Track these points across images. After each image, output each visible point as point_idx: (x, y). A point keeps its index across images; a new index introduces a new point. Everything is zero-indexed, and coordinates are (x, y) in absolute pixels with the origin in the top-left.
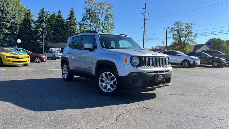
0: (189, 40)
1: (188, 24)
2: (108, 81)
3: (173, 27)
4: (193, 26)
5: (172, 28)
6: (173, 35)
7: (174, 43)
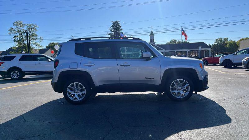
0: (34, 44)
1: (30, 26)
2: (179, 88)
3: (14, 27)
4: (36, 28)
5: (12, 29)
6: (15, 37)
7: (16, 46)
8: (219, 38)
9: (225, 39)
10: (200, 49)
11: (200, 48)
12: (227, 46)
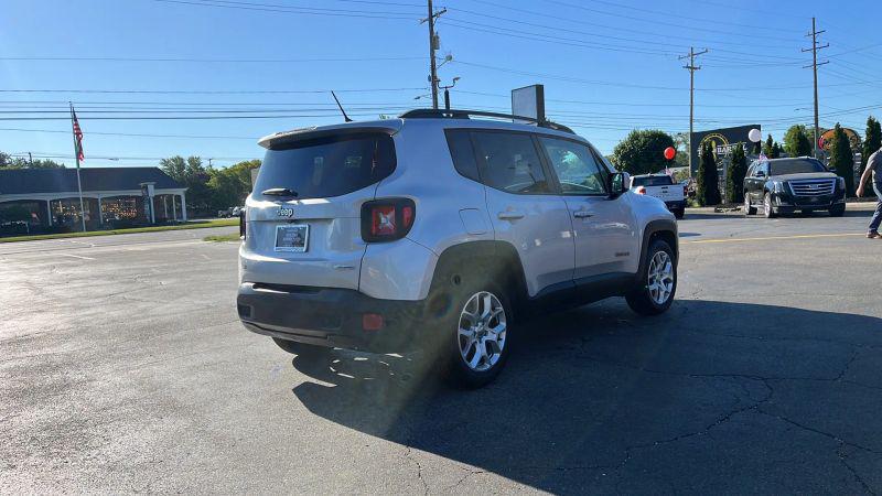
2: (659, 275)
8: (174, 156)
9: (192, 160)
10: (152, 192)
11: (151, 187)
12: (212, 182)
